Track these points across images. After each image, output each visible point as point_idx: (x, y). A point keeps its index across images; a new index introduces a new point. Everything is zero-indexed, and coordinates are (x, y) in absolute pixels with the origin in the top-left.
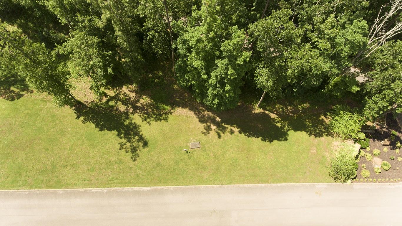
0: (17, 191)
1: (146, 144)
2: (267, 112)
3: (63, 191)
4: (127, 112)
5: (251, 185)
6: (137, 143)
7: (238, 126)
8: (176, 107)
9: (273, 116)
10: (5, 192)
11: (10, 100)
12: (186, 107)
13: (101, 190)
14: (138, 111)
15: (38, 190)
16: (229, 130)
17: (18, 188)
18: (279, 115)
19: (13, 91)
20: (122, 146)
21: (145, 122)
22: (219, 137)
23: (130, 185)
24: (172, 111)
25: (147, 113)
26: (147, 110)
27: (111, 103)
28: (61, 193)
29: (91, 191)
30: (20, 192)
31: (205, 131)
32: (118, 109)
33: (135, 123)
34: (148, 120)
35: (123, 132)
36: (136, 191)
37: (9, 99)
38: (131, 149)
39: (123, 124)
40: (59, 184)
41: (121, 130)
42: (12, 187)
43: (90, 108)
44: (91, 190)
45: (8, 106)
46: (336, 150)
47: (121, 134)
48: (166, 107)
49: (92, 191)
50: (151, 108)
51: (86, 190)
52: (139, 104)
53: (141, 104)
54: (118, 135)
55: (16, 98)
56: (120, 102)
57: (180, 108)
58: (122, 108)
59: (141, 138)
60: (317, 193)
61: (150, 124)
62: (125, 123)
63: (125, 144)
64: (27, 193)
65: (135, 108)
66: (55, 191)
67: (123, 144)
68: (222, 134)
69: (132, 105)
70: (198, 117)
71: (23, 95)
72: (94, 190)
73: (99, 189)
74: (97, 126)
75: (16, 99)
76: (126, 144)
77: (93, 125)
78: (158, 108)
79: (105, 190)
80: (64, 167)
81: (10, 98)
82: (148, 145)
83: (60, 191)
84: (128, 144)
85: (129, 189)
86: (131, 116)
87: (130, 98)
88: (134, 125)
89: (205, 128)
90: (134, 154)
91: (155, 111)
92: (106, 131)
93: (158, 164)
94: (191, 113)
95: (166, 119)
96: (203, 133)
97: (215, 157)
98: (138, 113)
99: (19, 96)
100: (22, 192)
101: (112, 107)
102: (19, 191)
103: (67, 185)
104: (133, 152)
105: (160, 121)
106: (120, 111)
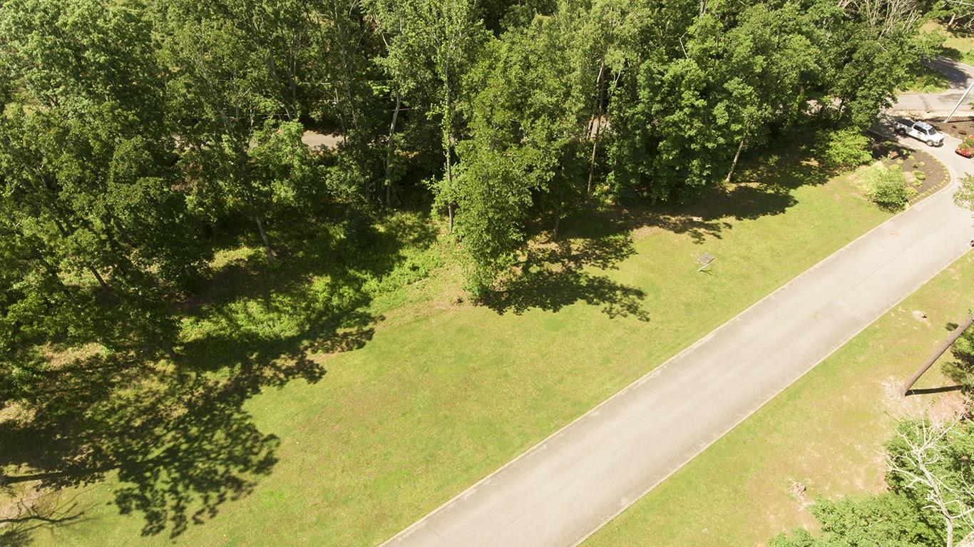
0: (526, 455)
1: (640, 294)
2: (743, 184)
3: (597, 410)
4: (569, 269)
5: (821, 263)
6: (627, 298)
7: (729, 214)
8: (628, 231)
9: (754, 185)
10: (506, 469)
11: (357, 349)
12: (641, 226)
13: (651, 377)
14: (583, 260)
15: (557, 432)
16: (722, 226)
17: (523, 449)
18: (761, 181)
19: (346, 335)
20: (609, 312)
21: (608, 269)
22: (719, 237)
23: (682, 345)
24: (629, 238)
25: (599, 257)
26: (594, 253)
27: (534, 269)
28: (597, 414)
29: (638, 386)
30: (532, 454)
31: (697, 240)
32: (552, 272)
33: (594, 277)
34: (610, 265)
35: (592, 295)
36: (699, 348)
37: (352, 348)
38: (628, 310)
39: (581, 287)
40: (579, 407)
41: (587, 294)
42: (510, 456)
43: (509, 291)
44: (636, 384)
45: (365, 357)
46: (859, 184)
47: (593, 300)
48: (617, 237)
49: (640, 384)
50: (596, 249)
51: (629, 389)
52: (574, 253)
53: (577, 250)
54: (589, 303)
55: (363, 340)
56: (547, 262)
57: (635, 230)
58: (557, 268)
59: (626, 291)
60: (892, 234)
61: (618, 268)
62: (581, 284)
63: (611, 308)
64: (545, 447)
65: (576, 259)
66: (586, 417)
67: (608, 309)
68: (719, 234)
69: (567, 258)
70: (670, 229)
71: (372, 331)
72: (641, 381)
73: (646, 376)
74: (544, 307)
75: (367, 341)
76: (613, 307)
77: (538, 309)
78: (607, 245)
79: (656, 372)
80: (560, 381)
81: (354, 345)
82: (644, 292)
83: (593, 413)
84: (617, 306)
85: (685, 352)
86: (578, 272)
87: (553, 251)
88: (597, 280)
89: (692, 237)
90: (638, 314)
91: (607, 250)
92: (564, 307)
93: (688, 305)
94: (656, 229)
95: (632, 252)
96: (696, 243)
97: (744, 258)
98: (587, 263)
99: (369, 335)
100: (535, 452)
101: (540, 273)
102: (529, 453)
103: (596, 399)
104: (634, 313)
105: (627, 257)
106: (557, 273)
